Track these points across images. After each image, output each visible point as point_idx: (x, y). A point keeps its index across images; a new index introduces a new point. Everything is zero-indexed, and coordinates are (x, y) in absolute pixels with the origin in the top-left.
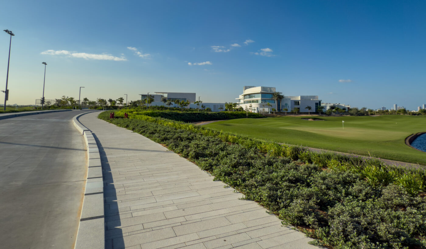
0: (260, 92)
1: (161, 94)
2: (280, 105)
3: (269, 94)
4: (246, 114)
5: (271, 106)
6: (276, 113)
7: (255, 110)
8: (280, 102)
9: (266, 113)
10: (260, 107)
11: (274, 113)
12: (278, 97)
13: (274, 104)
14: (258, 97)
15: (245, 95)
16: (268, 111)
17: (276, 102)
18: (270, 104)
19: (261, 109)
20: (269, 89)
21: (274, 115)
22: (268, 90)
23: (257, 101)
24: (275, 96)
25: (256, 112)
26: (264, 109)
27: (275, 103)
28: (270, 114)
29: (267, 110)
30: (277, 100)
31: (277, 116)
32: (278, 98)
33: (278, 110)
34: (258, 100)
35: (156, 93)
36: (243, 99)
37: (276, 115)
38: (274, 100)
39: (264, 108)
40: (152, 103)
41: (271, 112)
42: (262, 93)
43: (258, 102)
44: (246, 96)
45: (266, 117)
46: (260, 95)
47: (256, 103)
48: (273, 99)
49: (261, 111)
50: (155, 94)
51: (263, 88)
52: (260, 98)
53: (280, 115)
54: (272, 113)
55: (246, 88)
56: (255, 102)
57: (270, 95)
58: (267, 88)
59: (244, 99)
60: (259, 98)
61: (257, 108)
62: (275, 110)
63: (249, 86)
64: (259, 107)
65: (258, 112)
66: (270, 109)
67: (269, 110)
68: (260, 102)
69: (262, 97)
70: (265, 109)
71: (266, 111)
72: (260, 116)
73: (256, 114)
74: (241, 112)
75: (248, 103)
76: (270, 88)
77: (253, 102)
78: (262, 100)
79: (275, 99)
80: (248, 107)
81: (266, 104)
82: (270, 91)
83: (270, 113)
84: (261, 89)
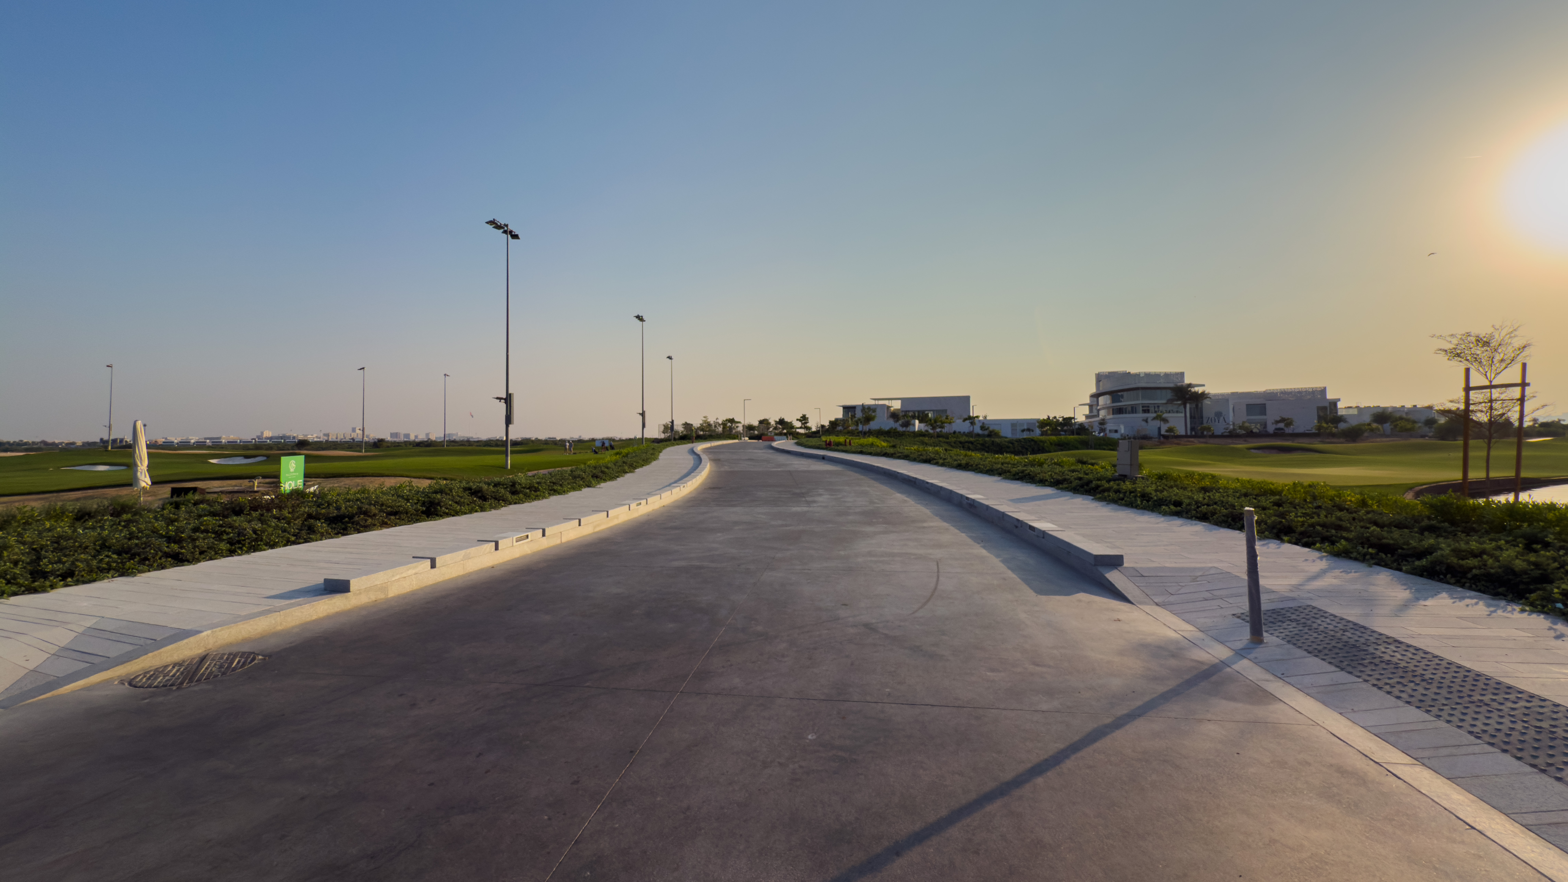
1: (886, 403)
2: (1195, 418)
5: (1166, 420)
13: (1179, 415)
17: (1185, 409)
18: (1164, 415)
33: (1192, 429)
35: (875, 399)
40: (871, 423)
41: (1161, 437)
42: (1143, 389)
50: (873, 402)
52: (1139, 402)
54: (1166, 437)
56: (1127, 412)
66: (1161, 428)
67: (1159, 430)
69: (1143, 399)
71: (1144, 433)
82: (1166, 383)
83: (1157, 439)
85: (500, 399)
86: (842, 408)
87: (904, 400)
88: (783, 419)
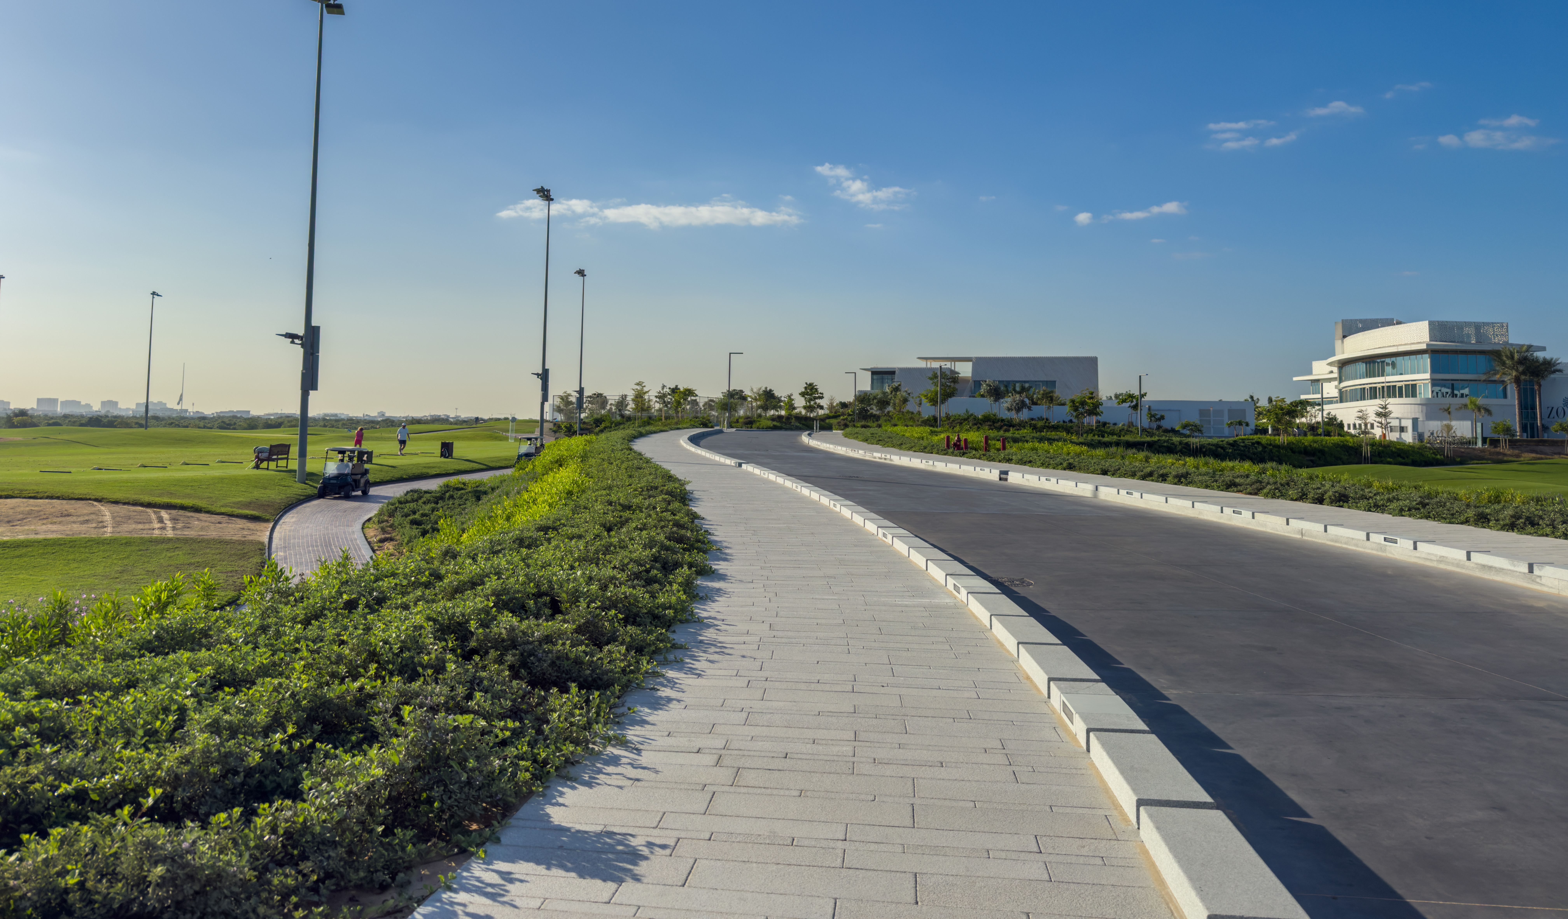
0: (1424, 347)
2: (1533, 408)
3: (1472, 357)
4: (1361, 446)
5: (1488, 411)
6: (1513, 443)
7: (1402, 429)
8: (1533, 392)
9: (1462, 443)
10: (1429, 417)
11: (1502, 444)
12: (1521, 369)
13: (1502, 401)
14: (1413, 373)
15: (1343, 364)
16: (1468, 435)
17: (1513, 391)
18: (1480, 401)
19: (1434, 426)
20: (1471, 331)
21: (1505, 455)
22: (1469, 336)
23: (1411, 390)
24: (1504, 364)
25: (1408, 438)
26: (1449, 428)
27: (1505, 396)
28: (1482, 451)
29: (1463, 428)
30: (1517, 380)
31: (1518, 456)
32: (1523, 373)
33: (1524, 428)
34: (1414, 387)
36: (1334, 379)
37: (1516, 452)
38: (1503, 382)
39: (1451, 420)
41: (1484, 440)
42: (1432, 351)
43: (1414, 395)
44: (1349, 369)
45: (1461, 463)
46: (1427, 360)
47: (1404, 400)
48: (1497, 377)
49: (1432, 434)
51: (1438, 329)
52: (1427, 376)
53: (1534, 455)
54: (1495, 442)
55: (1350, 328)
56: (1401, 396)
57: (1481, 358)
58: (1460, 326)
59: (1341, 381)
60: (1422, 376)
61: (1415, 421)
62: (1508, 430)
63: (1361, 321)
64: (1421, 417)
65: (1420, 437)
66: (1479, 425)
67: (1473, 428)
68: (1426, 392)
69: (1433, 371)
70: (1454, 423)
71: (1459, 434)
72: (1429, 454)
73: (1411, 447)
74: (1336, 439)
75: (1363, 398)
76: (1478, 326)
77: (1392, 391)
78: (1434, 382)
79: (1506, 379)
80: (1372, 418)
81: (1458, 401)
82: (1478, 342)
83: (1480, 444)
84: (1431, 330)
85: (292, 337)
86: (869, 373)
87: (979, 363)
88: (771, 390)
